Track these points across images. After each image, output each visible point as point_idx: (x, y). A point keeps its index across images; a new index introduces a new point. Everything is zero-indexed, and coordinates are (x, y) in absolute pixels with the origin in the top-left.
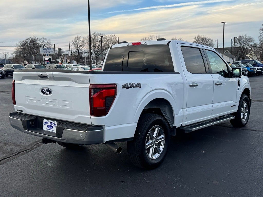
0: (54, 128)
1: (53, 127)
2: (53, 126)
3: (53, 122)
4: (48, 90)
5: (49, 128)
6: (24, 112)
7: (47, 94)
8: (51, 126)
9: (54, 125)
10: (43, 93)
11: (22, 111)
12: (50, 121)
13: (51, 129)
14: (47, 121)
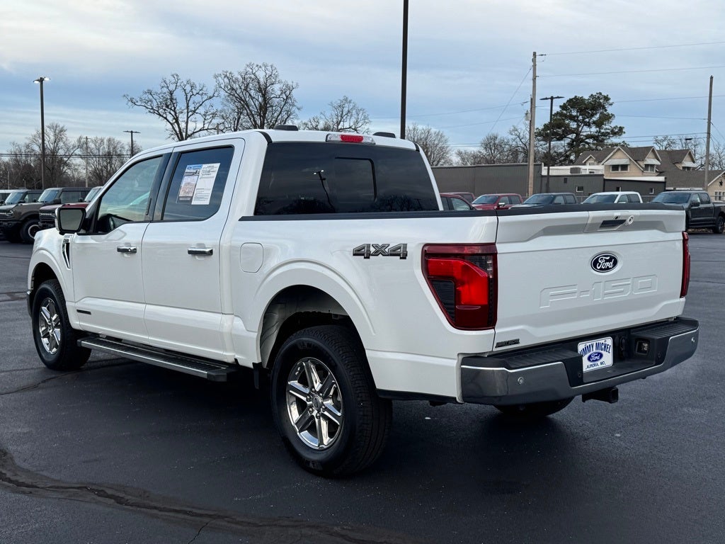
0: (604, 356)
1: (601, 356)
2: (603, 352)
3: (601, 341)
4: (612, 258)
5: (593, 361)
6: (523, 343)
7: (608, 269)
8: (599, 353)
9: (606, 346)
10: (599, 268)
11: (516, 342)
12: (594, 342)
13: (599, 362)
14: (588, 343)
